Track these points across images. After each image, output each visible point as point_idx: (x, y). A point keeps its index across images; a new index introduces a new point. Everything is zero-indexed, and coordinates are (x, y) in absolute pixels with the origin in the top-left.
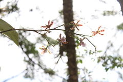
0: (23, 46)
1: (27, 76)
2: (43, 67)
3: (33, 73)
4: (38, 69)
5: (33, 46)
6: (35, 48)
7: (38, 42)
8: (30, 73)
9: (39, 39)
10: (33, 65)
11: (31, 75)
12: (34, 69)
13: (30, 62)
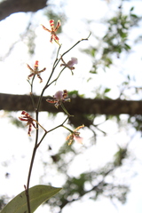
0: (69, 198)
1: (123, 199)
2: (110, 168)
3: (120, 187)
4: (113, 177)
5: (71, 181)
6: (74, 178)
7: (66, 172)
8: (118, 192)
9: (59, 169)
10: (105, 185)
11: (123, 191)
12: (112, 184)
13: (98, 190)
